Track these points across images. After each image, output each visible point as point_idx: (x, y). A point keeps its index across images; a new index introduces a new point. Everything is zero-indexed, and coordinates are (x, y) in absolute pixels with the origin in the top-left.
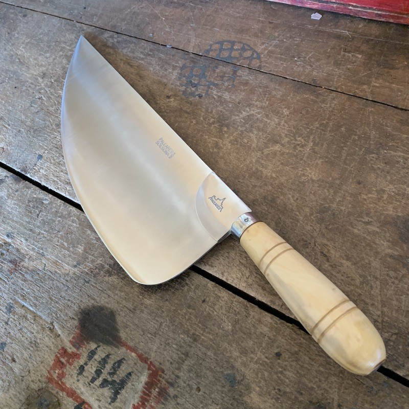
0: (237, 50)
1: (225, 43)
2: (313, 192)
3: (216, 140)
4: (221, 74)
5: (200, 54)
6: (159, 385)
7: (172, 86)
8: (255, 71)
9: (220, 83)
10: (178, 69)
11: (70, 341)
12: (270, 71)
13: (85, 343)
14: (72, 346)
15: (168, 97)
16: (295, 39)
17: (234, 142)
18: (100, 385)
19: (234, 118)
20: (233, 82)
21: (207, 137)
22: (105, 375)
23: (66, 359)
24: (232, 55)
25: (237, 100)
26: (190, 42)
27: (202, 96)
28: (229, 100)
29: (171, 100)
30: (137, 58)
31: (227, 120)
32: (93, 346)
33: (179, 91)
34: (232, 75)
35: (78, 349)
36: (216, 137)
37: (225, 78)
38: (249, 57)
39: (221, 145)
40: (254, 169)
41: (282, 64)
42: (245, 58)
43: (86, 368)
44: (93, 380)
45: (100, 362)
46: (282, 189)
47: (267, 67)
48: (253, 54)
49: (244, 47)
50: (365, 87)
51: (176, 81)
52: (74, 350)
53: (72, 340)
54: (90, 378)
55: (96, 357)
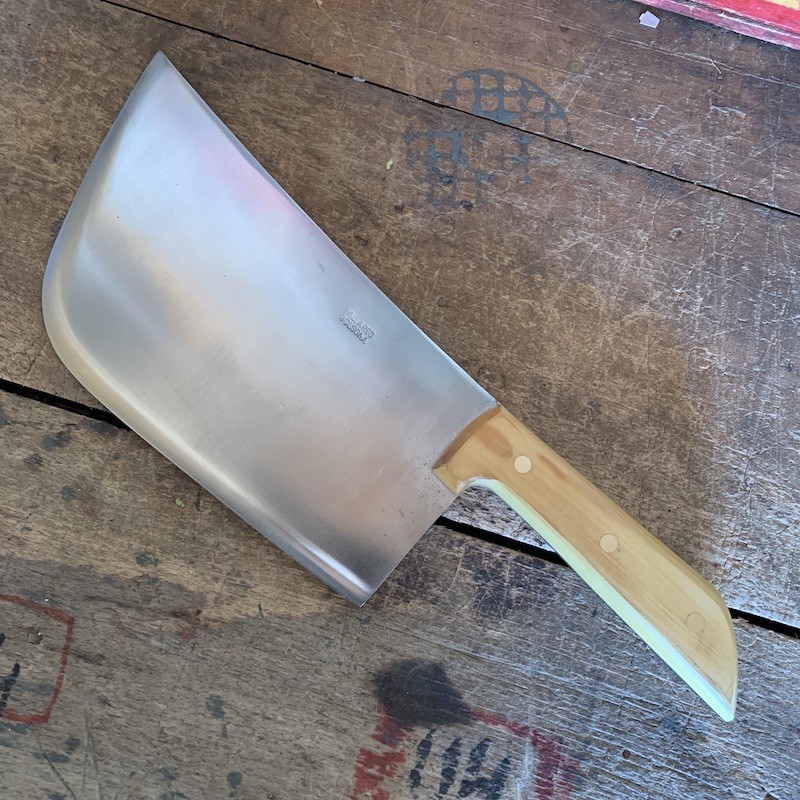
0: (513, 94)
1: (484, 76)
2: (723, 392)
3: (527, 301)
4: (497, 153)
5: (436, 101)
6: (560, 764)
7: (399, 181)
8: (562, 146)
9: (500, 173)
10: (399, 139)
11: (374, 736)
12: (591, 146)
13: (405, 732)
14: (379, 743)
15: (400, 209)
16: (621, 72)
17: (564, 305)
18: (459, 793)
19: (549, 252)
20: (527, 171)
21: (507, 297)
22: (462, 774)
23: (377, 767)
24: (506, 107)
25: (545, 213)
26: (403, 69)
27: (471, 206)
28: (528, 213)
29: (407, 215)
30: (291, 109)
31: (538, 258)
32: (421, 733)
33: (419, 194)
34: (520, 155)
35: (393, 745)
36: (524, 295)
37: (506, 162)
38: (541, 113)
39: (541, 313)
40: (615, 358)
41: (610, 129)
42: (534, 115)
43: (422, 772)
44: (444, 788)
45: (444, 756)
46: (673, 392)
47: (584, 136)
48: (547, 106)
49: (523, 86)
50: (763, 180)
51: (404, 170)
52: (387, 748)
53: (377, 733)
54: (438, 786)
55: (434, 749)
